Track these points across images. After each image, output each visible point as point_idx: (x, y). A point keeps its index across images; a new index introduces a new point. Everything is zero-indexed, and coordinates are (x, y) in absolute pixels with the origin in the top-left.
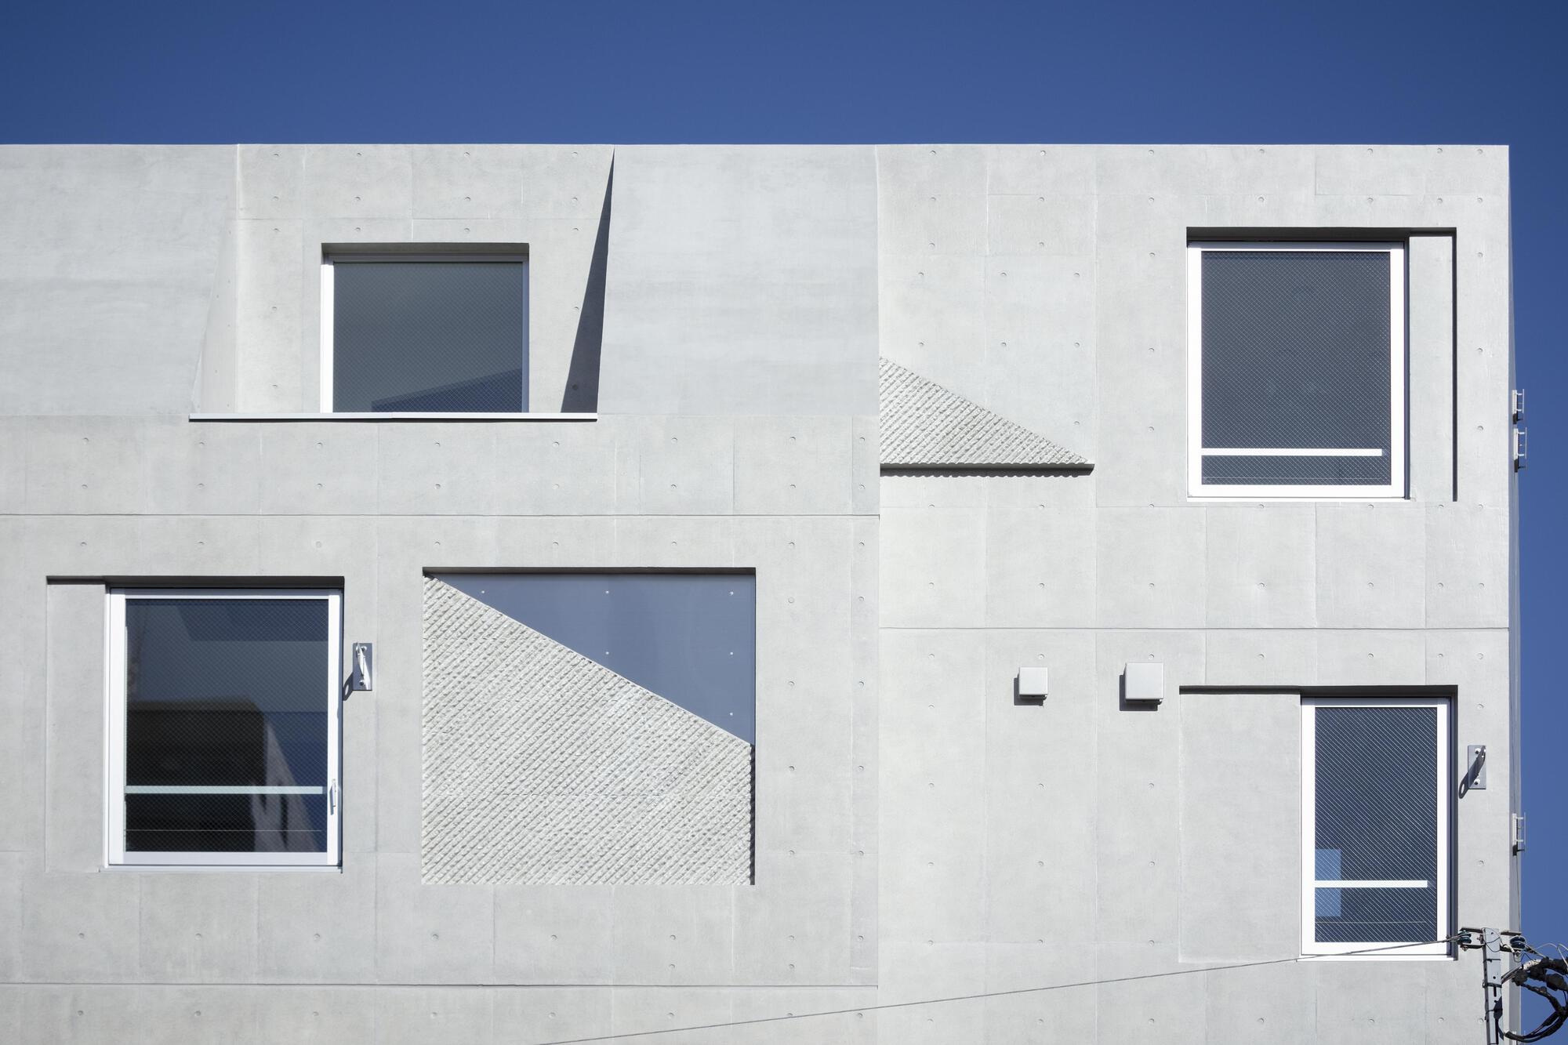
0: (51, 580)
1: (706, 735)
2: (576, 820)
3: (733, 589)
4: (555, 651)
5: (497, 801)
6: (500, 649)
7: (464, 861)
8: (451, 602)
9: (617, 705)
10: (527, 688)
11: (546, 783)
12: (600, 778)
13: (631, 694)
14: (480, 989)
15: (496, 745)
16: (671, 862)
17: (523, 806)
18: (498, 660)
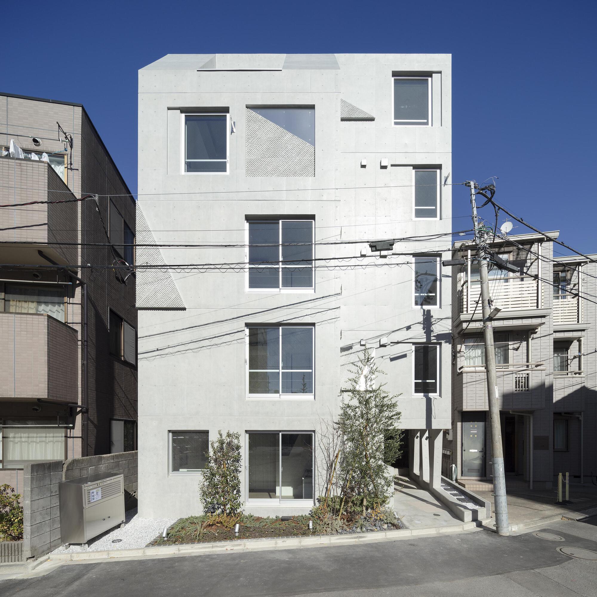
0: (169, 109)
1: (305, 144)
2: (278, 164)
3: (309, 112)
4: (273, 125)
5: (262, 159)
6: (262, 125)
7: (255, 173)
8: (252, 114)
9: (286, 138)
10: (268, 134)
11: (272, 155)
12: (283, 154)
13: (289, 135)
14: (258, 201)
15: (261, 146)
16: (298, 173)
17: (267, 160)
18: (262, 127)
